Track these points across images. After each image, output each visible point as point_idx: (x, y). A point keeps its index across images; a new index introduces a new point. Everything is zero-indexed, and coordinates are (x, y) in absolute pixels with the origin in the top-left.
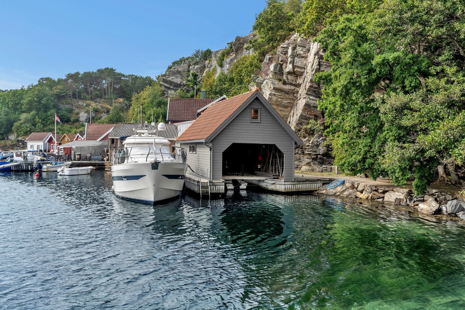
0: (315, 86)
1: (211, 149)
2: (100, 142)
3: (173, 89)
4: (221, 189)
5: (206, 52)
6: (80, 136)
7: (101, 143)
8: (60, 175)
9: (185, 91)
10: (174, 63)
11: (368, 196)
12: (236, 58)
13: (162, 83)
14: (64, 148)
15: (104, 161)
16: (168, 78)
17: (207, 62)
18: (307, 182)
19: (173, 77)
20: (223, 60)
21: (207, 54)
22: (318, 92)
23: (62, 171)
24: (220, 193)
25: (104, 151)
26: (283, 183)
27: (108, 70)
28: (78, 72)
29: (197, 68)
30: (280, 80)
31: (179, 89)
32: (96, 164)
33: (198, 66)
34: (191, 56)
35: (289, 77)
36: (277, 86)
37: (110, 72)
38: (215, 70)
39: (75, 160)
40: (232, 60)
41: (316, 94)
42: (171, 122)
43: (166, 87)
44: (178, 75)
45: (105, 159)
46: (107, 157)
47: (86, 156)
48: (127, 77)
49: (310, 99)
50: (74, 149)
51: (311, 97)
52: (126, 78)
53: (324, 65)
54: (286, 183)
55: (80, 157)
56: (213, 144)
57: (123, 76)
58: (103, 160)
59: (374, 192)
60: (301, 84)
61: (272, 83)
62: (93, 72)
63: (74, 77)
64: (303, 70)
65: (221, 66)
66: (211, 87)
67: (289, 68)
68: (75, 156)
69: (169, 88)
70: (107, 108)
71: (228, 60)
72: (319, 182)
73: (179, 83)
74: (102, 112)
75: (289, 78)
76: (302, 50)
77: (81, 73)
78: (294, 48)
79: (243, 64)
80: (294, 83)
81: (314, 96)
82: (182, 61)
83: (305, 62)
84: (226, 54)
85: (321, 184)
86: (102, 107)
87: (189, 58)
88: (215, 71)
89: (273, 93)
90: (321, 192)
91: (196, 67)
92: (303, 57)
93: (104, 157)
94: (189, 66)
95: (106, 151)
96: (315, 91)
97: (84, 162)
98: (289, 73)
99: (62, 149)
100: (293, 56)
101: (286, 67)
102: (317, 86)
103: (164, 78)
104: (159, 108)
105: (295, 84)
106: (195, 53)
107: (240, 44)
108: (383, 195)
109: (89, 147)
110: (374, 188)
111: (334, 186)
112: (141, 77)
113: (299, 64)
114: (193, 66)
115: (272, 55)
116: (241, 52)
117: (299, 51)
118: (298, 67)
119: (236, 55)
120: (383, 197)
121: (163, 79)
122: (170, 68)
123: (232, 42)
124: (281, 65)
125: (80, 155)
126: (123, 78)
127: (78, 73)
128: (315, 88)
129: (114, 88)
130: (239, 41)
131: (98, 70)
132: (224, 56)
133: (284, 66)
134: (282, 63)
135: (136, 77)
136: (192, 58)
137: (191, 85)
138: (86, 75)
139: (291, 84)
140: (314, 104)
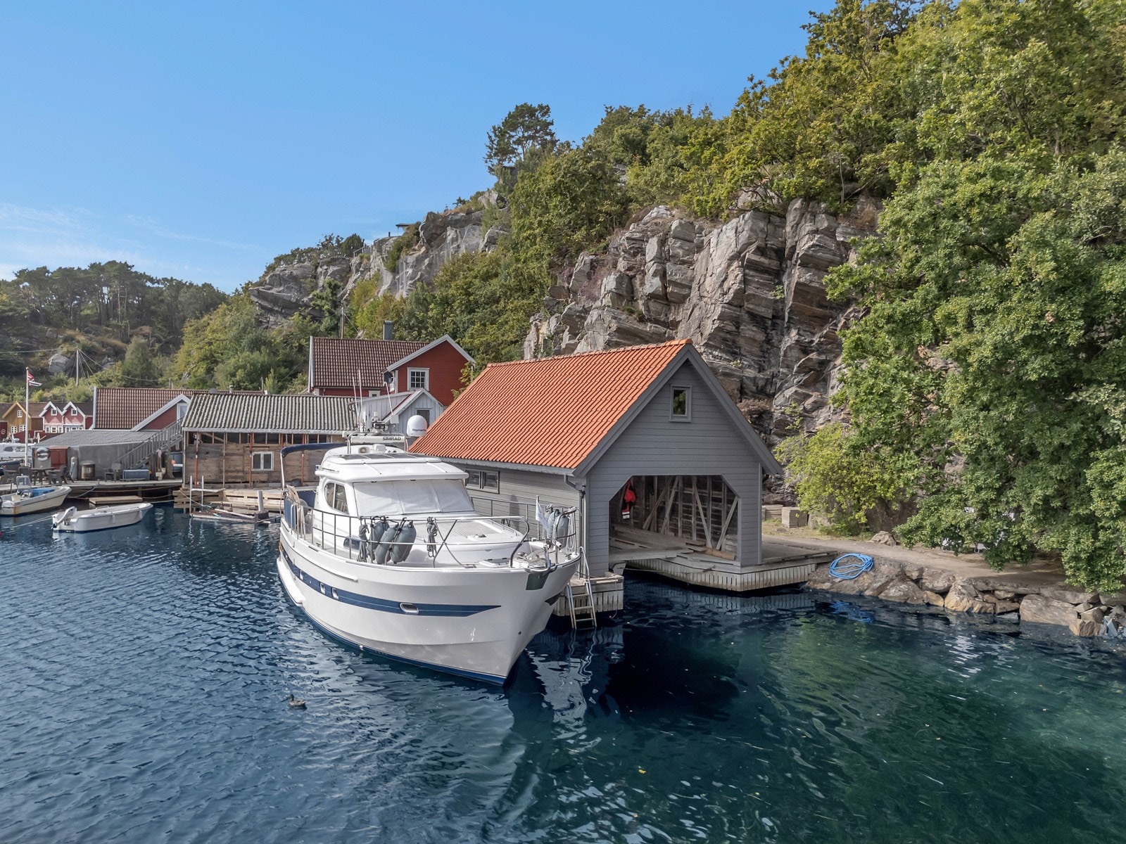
0: (731, 328)
1: (583, 493)
2: (142, 434)
3: (280, 313)
4: (615, 600)
5: (349, 239)
6: (55, 408)
7: (145, 437)
8: (61, 531)
9: (309, 318)
10: (279, 260)
11: (969, 605)
12: (426, 254)
13: (255, 300)
14: (50, 452)
15: (157, 479)
16: (269, 289)
17: (355, 260)
18: (787, 565)
19: (281, 289)
20: (399, 258)
21: (355, 244)
22: (734, 342)
23: (67, 520)
24: (612, 613)
25: (156, 456)
26: (738, 570)
27: (117, 267)
28: (45, 268)
29: (333, 272)
30: (631, 312)
31: (297, 313)
32: (137, 488)
33: (336, 268)
34: (314, 246)
35: (651, 304)
36: (627, 325)
37: (123, 271)
38: (378, 278)
39: (79, 478)
40: (419, 261)
41: (727, 345)
42: (321, 390)
43: (262, 307)
44: (291, 285)
45: (159, 474)
46: (164, 470)
47: (111, 471)
48: (158, 282)
49: (715, 357)
50: (76, 452)
51: (716, 353)
52: (156, 285)
53: (754, 282)
54: (745, 570)
55: (94, 471)
56: (589, 481)
57: (152, 280)
58: (153, 477)
59: (987, 596)
60: (679, 322)
61: (615, 318)
62: (79, 269)
63: (37, 277)
64: (685, 292)
65: (394, 270)
66: (398, 315)
67: (652, 284)
68: (78, 468)
69: (271, 311)
70: (114, 347)
71: (411, 259)
72: (810, 561)
73: (293, 300)
74: (104, 355)
75: (652, 308)
76: (680, 247)
77: (51, 271)
78: (662, 243)
79: (470, 269)
80: (662, 318)
81: (722, 351)
82: (297, 255)
83: (690, 273)
84: (402, 246)
85: (814, 566)
86: (104, 345)
87: (311, 250)
88: (377, 280)
89: (615, 339)
90: (819, 586)
91: (332, 269)
92: (684, 263)
93: (154, 471)
94: (316, 268)
95: (160, 456)
96: (725, 340)
97: (102, 483)
98: (652, 296)
99: (42, 452)
100: (662, 259)
101: (642, 284)
102: (734, 328)
103: (261, 288)
104: (256, 354)
105: (664, 322)
106: (324, 240)
107: (437, 227)
108: (1015, 605)
109: (116, 446)
110: (982, 586)
111: (853, 573)
112: (191, 285)
113: (677, 278)
114: (325, 267)
115: (595, 255)
116: (439, 246)
117: (674, 246)
118: (675, 284)
119: (427, 249)
120: (1017, 610)
121: (259, 291)
122: (271, 268)
123: (419, 224)
124: (631, 278)
125: (93, 466)
126: (149, 284)
127: (44, 270)
128: (729, 332)
129: (130, 305)
130: (434, 221)
131: (93, 266)
132: (400, 249)
133: (637, 282)
134: (631, 273)
135: (180, 285)
136: (319, 251)
137: (326, 307)
138: (66, 273)
139: (656, 321)
140: (726, 368)
